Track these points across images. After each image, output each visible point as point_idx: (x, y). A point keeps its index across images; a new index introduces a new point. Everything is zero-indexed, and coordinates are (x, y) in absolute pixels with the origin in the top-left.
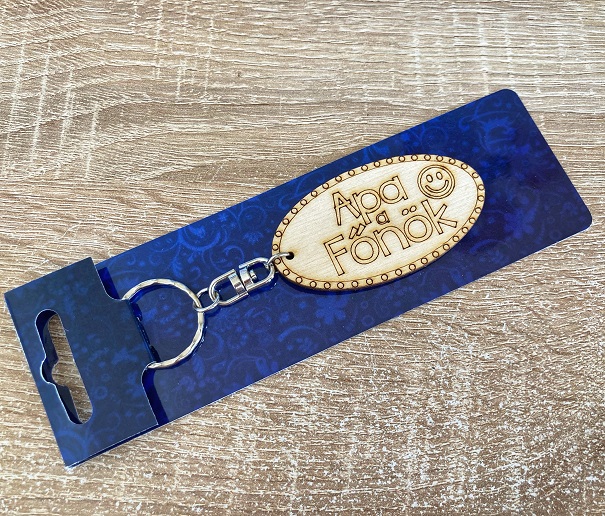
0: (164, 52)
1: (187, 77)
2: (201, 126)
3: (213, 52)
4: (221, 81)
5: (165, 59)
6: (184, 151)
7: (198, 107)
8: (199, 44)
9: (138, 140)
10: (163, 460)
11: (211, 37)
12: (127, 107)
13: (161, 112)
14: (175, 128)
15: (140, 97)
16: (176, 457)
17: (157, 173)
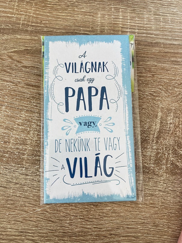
0: (17, 12)
1: (24, 21)
2: (28, 37)
3: (33, 14)
4: (35, 23)
5: (17, 14)
6: (21, 44)
7: (27, 31)
8: (29, 11)
9: (6, 40)
10: (7, 138)
11: (33, 9)
12: (4, 29)
13: (15, 31)
14: (19, 37)
15: (8, 26)
16: (11, 137)
17: (12, 51)
